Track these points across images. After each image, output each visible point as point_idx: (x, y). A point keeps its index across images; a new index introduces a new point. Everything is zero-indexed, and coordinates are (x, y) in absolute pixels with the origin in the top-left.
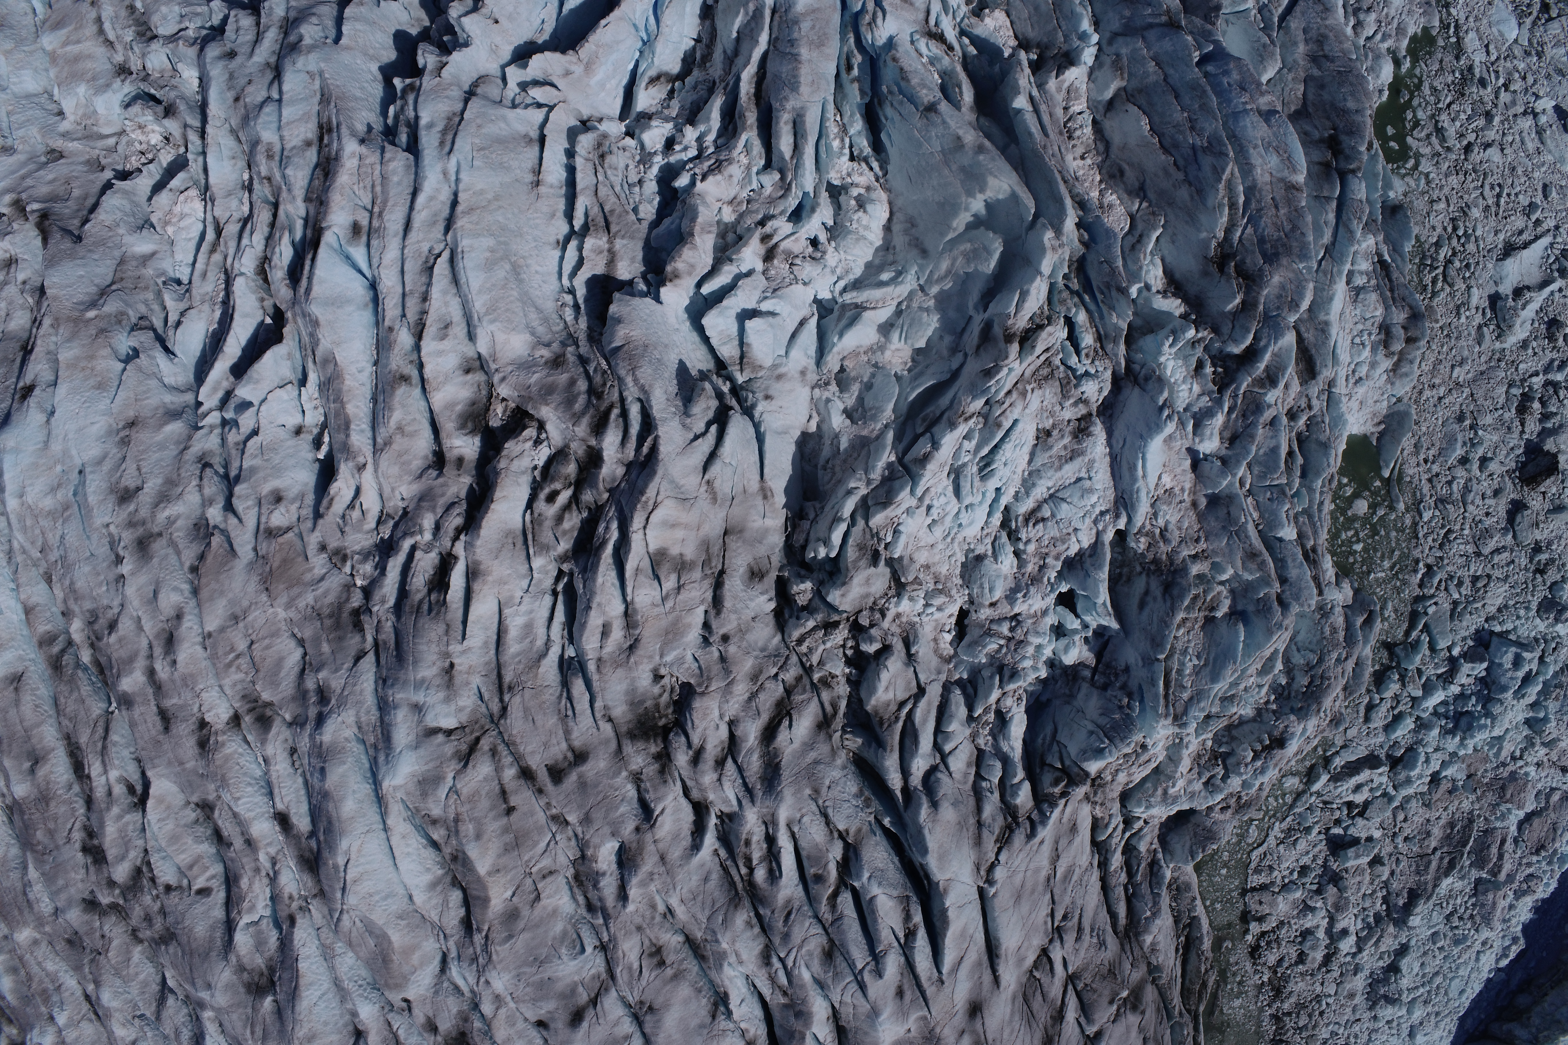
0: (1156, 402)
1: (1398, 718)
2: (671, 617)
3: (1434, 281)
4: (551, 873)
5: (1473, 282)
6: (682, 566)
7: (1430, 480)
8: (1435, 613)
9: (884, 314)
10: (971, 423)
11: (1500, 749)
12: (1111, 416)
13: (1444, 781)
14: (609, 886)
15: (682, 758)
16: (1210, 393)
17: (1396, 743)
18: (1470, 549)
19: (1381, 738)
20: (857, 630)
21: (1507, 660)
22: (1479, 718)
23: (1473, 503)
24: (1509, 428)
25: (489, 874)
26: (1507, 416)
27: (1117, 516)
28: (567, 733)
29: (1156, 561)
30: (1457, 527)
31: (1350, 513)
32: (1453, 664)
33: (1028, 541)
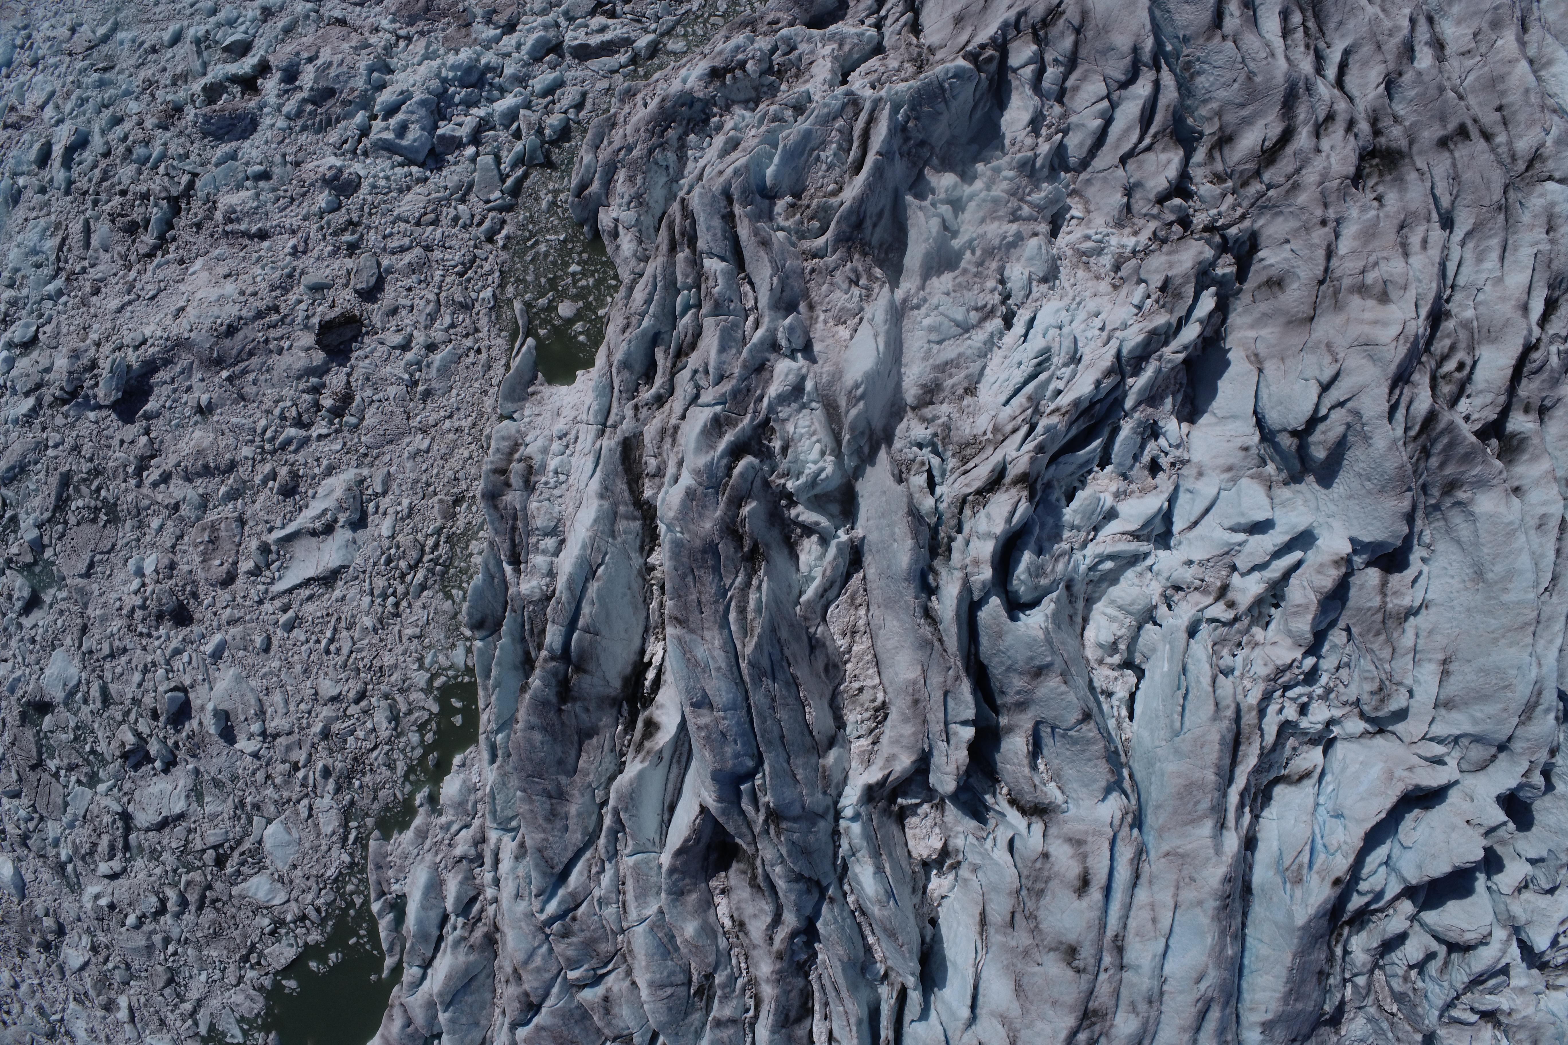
0: (866, 404)
1: (549, 91)
2: (1371, 247)
3: (436, 546)
4: (1463, 54)
5: (386, 543)
6: (1362, 289)
7: (477, 330)
8: (491, 191)
9: (1114, 527)
10: (1053, 406)
11: (427, 48)
12: (893, 405)
13: (502, 22)
14: (1423, 33)
15: (1364, 126)
16: (777, 420)
17: (554, 68)
18: (437, 254)
19: (569, 75)
20: (1185, 222)
21: (414, 133)
22: (454, 78)
23: (428, 302)
24: (368, 379)
25: (1517, 60)
26: (369, 392)
27: (905, 301)
28: (1454, 165)
29: (865, 254)
30: (448, 279)
31: (581, 304)
32: (475, 138)
33: (993, 291)
